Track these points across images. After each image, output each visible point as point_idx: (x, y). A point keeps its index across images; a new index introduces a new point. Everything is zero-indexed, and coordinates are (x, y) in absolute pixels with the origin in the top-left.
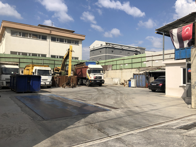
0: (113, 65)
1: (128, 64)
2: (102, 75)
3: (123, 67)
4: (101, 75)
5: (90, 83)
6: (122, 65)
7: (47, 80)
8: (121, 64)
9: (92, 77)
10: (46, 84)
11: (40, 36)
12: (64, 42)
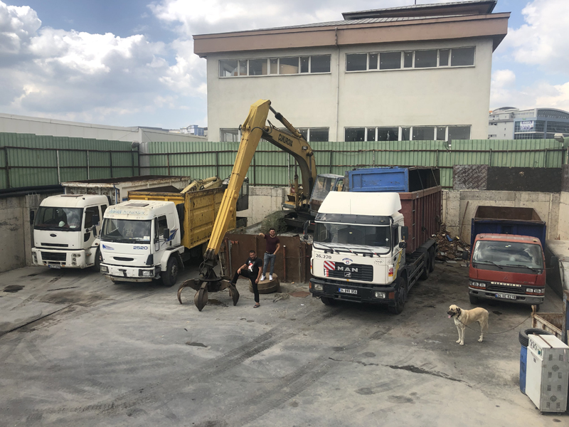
2: (371, 255)
4: (365, 255)
7: (132, 259)
9: (314, 261)
11: (304, 60)
12: (402, 68)
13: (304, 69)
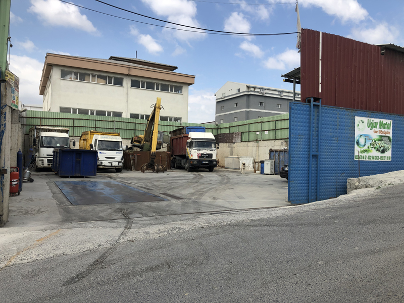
0: (243, 132)
1: (268, 130)
3: (259, 137)
4: (211, 150)
5: (192, 165)
6: (258, 133)
7: (115, 158)
8: (258, 131)
9: (194, 154)
10: (112, 164)
11: (110, 78)
12: (155, 90)
13: (110, 82)
